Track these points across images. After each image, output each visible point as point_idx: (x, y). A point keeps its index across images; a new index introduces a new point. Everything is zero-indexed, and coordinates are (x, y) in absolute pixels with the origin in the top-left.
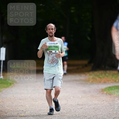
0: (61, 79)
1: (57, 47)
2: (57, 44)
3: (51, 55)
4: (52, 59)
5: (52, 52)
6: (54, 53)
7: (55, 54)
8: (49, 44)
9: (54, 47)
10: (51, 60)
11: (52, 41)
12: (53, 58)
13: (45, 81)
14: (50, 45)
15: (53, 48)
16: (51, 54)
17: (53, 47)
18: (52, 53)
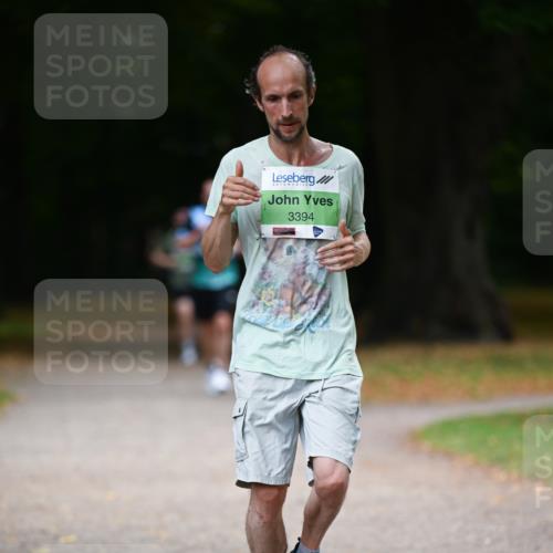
0: (354, 412)
1: (330, 202)
2: (325, 180)
3: (285, 251)
4: (292, 278)
5: (292, 232)
6: (309, 241)
7: (315, 244)
8: (276, 180)
9: (308, 200)
10: (284, 286)
11: (295, 160)
12: (299, 275)
13: (246, 429)
14: (280, 188)
15: (302, 207)
16: (290, 251)
17: (303, 200)
18: (290, 243)
